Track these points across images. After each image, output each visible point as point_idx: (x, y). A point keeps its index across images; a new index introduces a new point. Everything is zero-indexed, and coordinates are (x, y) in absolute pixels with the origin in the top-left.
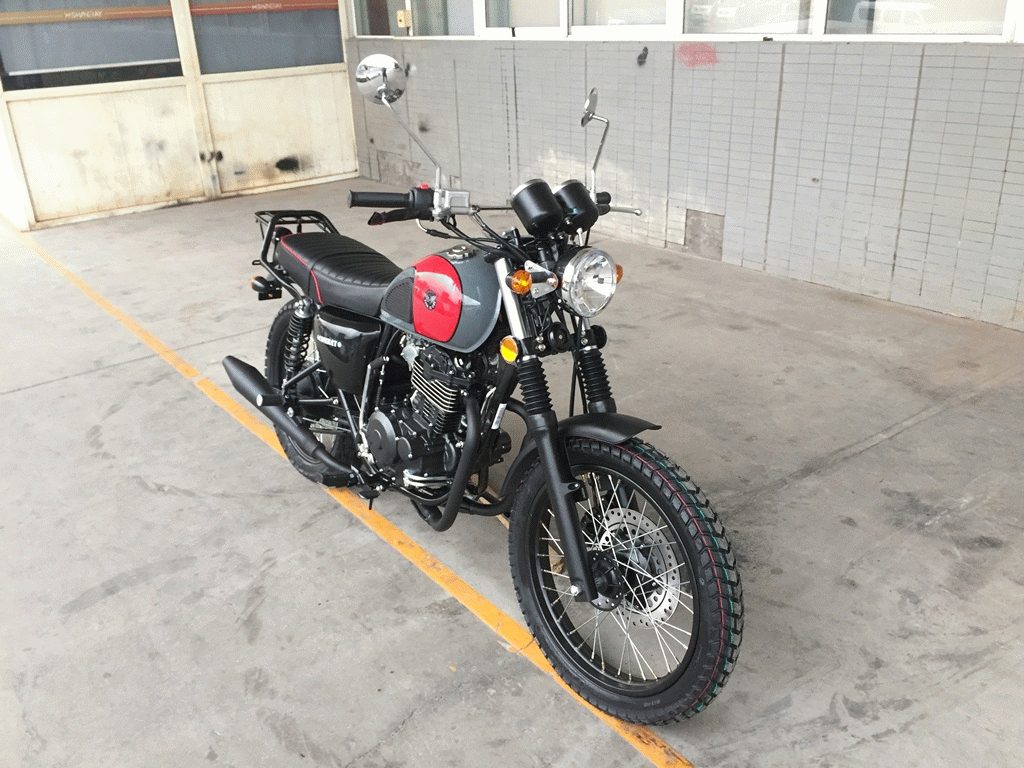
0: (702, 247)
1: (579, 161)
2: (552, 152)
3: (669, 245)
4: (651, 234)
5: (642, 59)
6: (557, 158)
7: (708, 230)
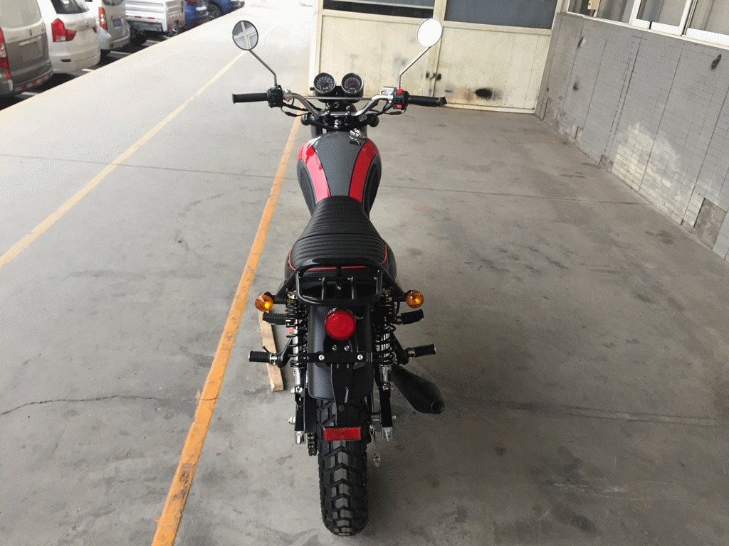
0: (705, 234)
1: (651, 137)
2: (638, 124)
3: (684, 224)
4: (675, 211)
5: (715, 64)
6: (640, 130)
7: (713, 220)
